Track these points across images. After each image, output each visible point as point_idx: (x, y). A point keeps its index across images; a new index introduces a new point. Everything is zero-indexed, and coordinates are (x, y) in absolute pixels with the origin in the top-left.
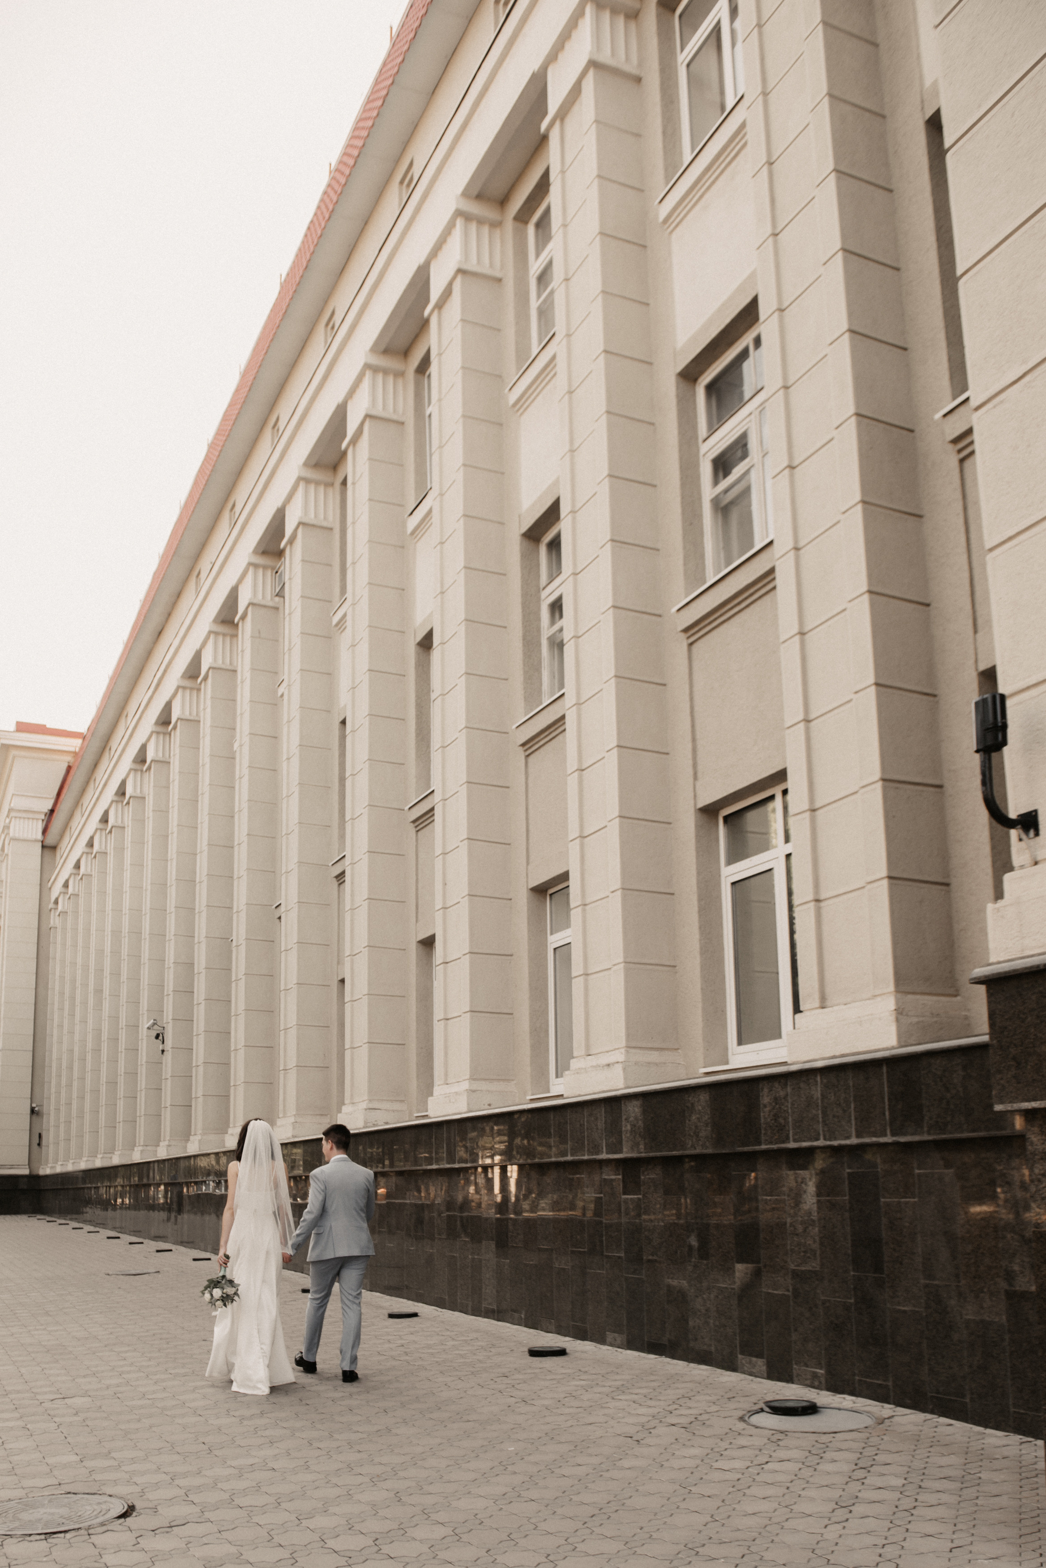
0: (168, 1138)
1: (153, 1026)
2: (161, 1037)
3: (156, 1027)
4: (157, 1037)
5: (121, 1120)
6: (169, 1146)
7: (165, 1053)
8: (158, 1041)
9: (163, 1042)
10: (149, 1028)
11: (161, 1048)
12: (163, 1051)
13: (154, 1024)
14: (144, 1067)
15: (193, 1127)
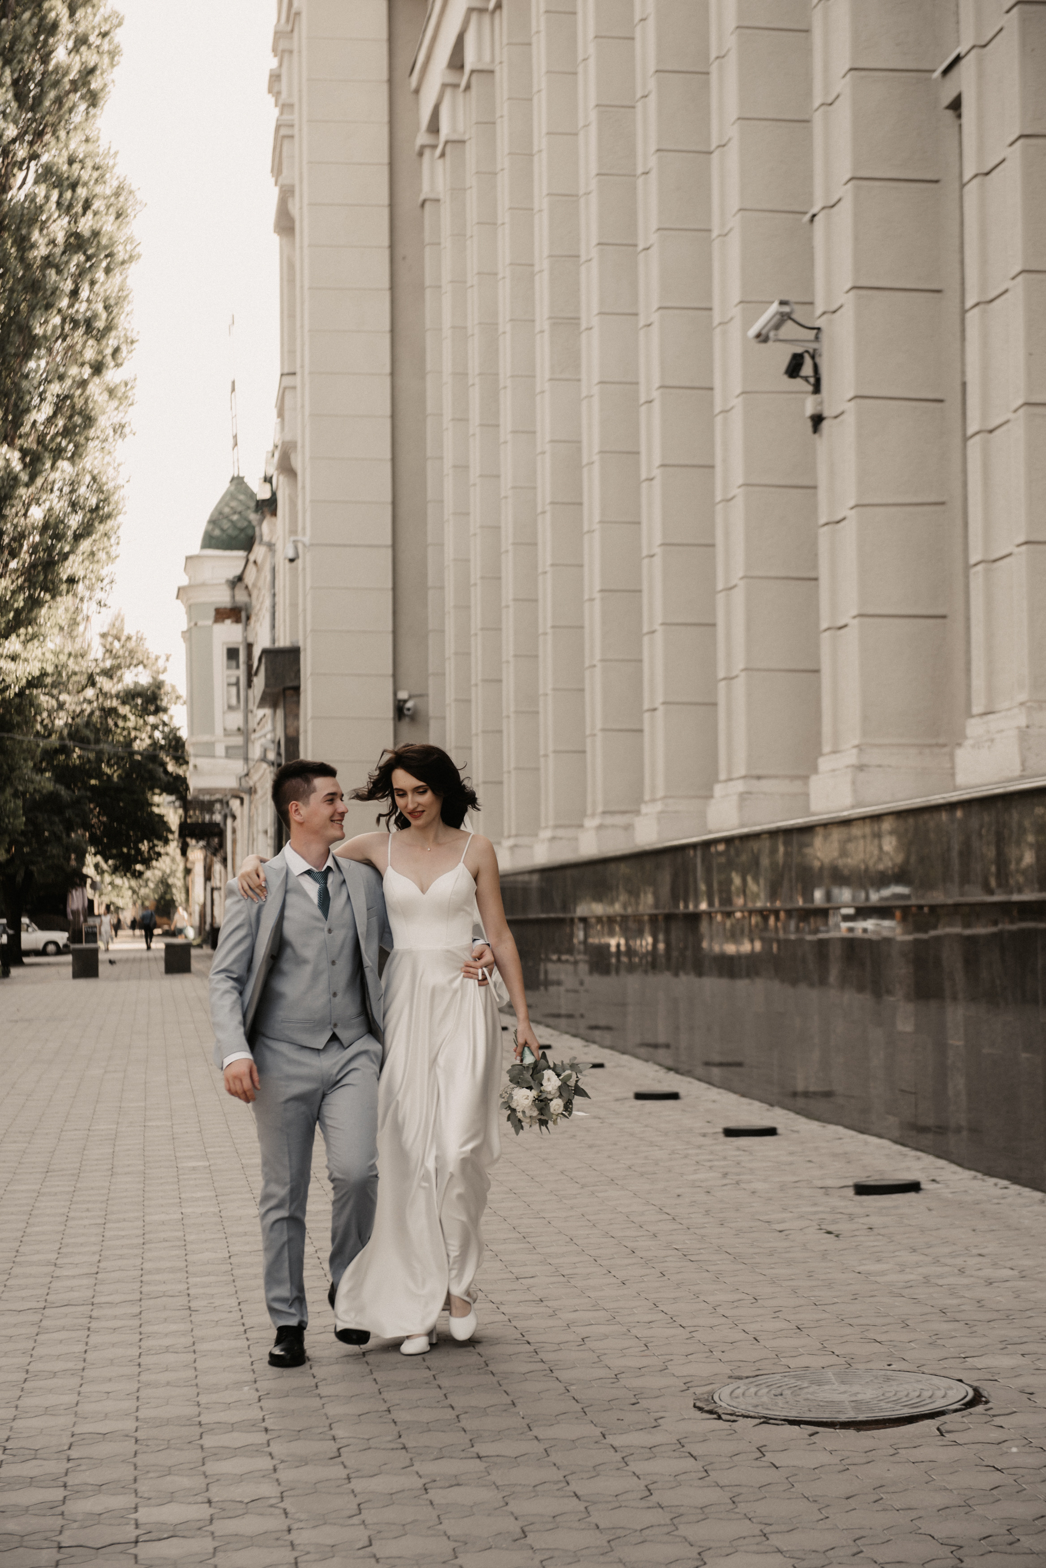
0: (852, 738)
1: (777, 327)
2: (807, 369)
3: (789, 330)
4: (794, 369)
5: (660, 699)
6: (861, 767)
7: (825, 425)
8: (798, 383)
9: (817, 388)
10: (762, 338)
11: (809, 410)
12: (817, 420)
13: (784, 318)
14: (739, 505)
15: (978, 682)
